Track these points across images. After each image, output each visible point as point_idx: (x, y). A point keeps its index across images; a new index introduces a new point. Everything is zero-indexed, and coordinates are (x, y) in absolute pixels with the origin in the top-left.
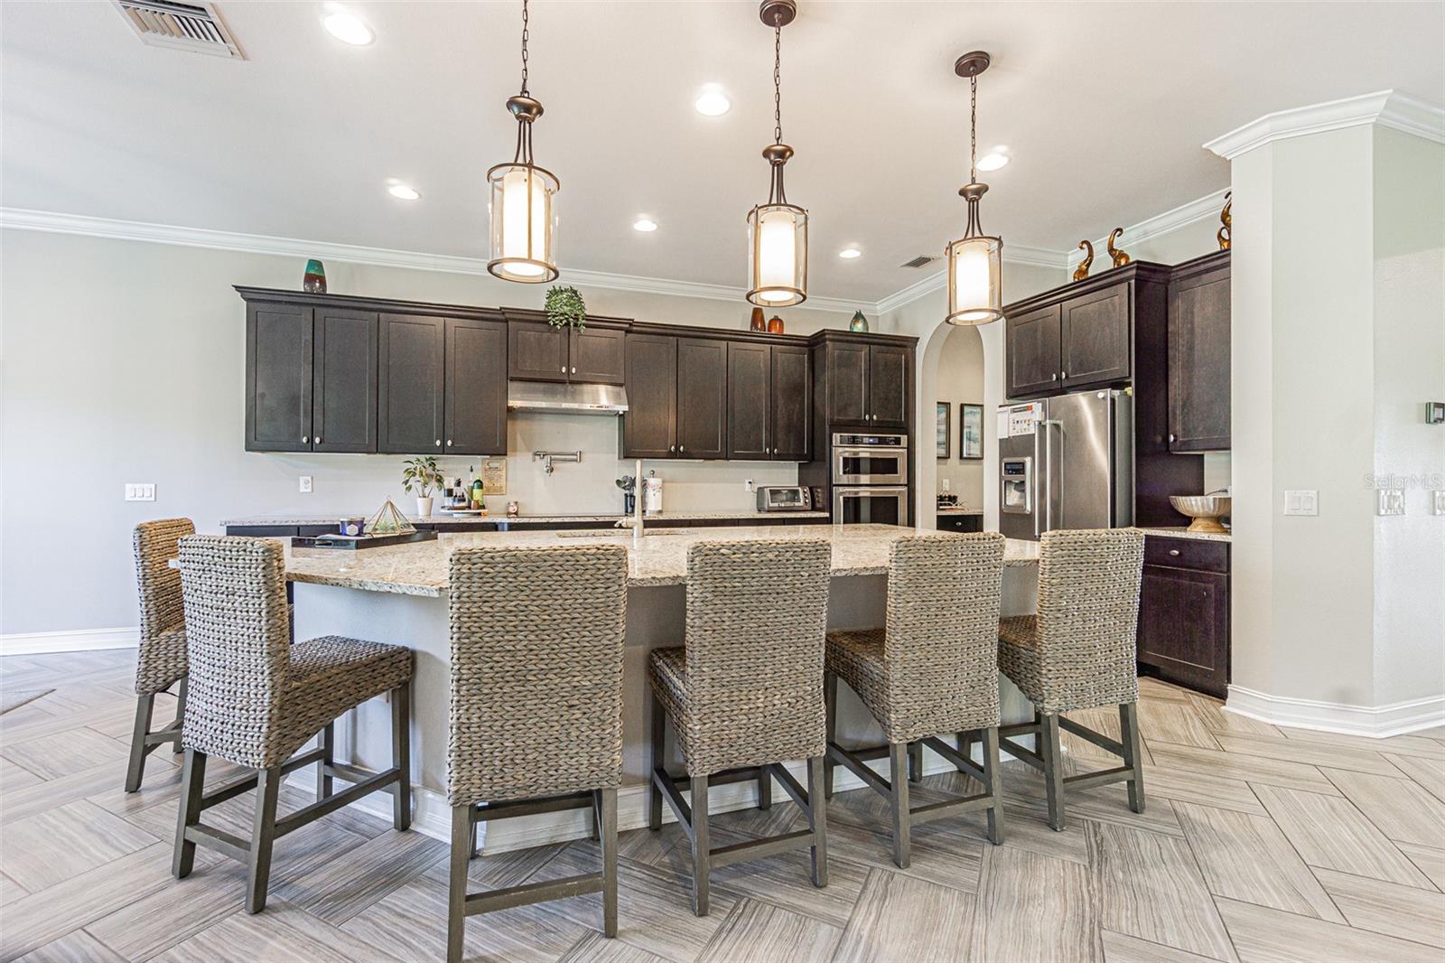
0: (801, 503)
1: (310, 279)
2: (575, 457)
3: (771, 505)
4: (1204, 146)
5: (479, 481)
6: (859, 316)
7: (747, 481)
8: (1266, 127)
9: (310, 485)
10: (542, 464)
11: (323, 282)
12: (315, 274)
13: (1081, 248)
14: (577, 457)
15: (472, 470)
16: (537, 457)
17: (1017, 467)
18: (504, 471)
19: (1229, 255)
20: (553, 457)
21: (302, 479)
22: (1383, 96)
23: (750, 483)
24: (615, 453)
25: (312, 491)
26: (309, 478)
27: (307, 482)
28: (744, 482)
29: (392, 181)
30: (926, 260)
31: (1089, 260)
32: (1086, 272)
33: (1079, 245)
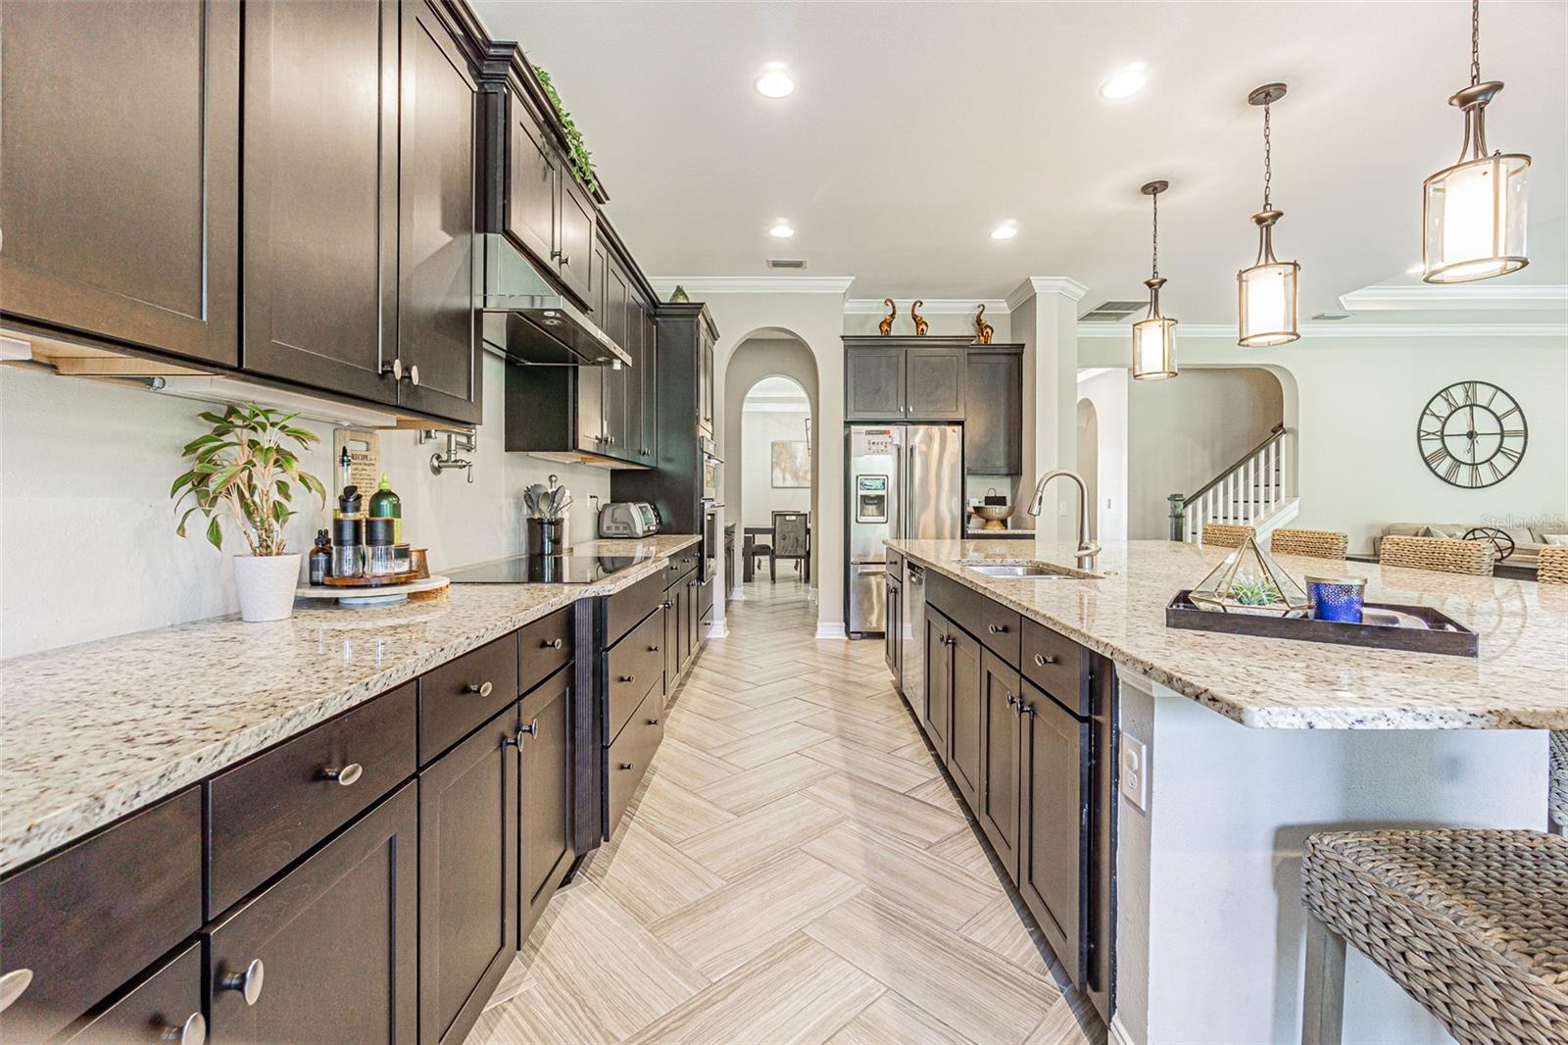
6: (681, 291)
7: (588, 496)
8: (1062, 283)
13: (885, 303)
23: (592, 497)
24: (502, 439)
30: (798, 265)
31: (893, 315)
32: (889, 325)
33: (884, 300)
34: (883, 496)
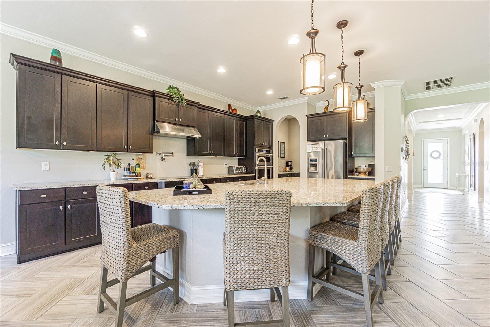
0: (244, 171)
1: (53, 58)
2: (172, 154)
3: (237, 172)
4: (370, 84)
5: (138, 164)
6: (258, 112)
7: (225, 164)
8: (384, 83)
9: (48, 166)
10: (159, 157)
11: (60, 61)
12: (56, 57)
13: (326, 102)
14: (172, 155)
15: (133, 160)
16: (158, 154)
17: (314, 160)
18: (145, 160)
19: (374, 109)
20: (165, 154)
21: (43, 164)
22: (403, 82)
23: (226, 164)
24: (185, 153)
25: (49, 170)
26: (48, 163)
27: (46, 165)
28: (224, 164)
29: (136, 27)
30: (287, 98)
31: (328, 105)
32: (327, 108)
33: (325, 101)
34: (316, 164)
